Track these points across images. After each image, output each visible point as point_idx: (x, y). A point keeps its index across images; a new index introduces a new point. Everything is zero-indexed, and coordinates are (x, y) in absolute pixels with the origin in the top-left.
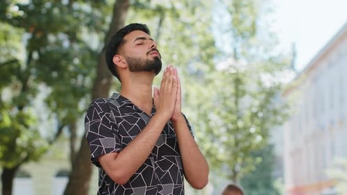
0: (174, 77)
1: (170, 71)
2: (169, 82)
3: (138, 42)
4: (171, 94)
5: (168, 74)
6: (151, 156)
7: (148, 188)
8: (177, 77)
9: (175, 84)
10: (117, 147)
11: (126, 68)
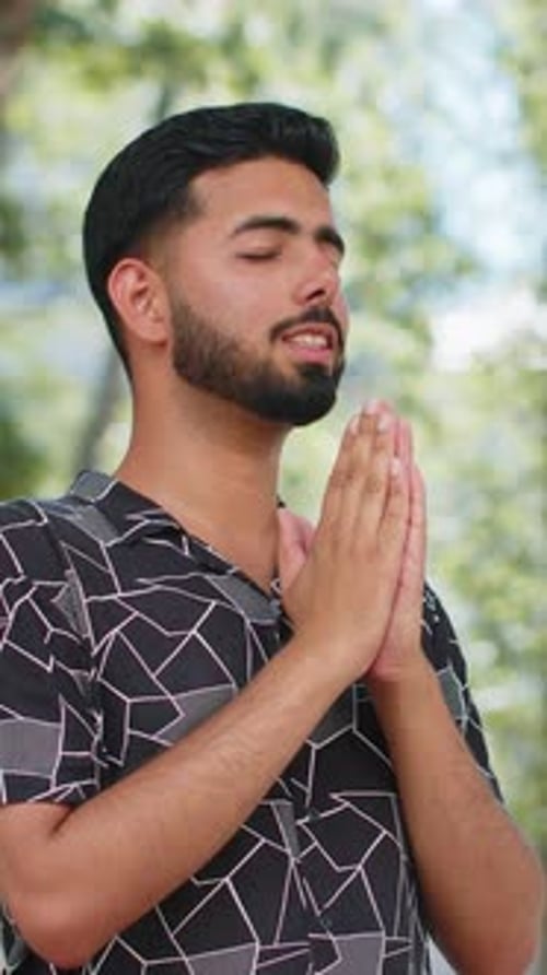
0: (397, 466)
1: (377, 433)
2: (369, 488)
3: (258, 241)
4: (375, 552)
5: (364, 446)
6: (274, 792)
7: (263, 956)
8: (409, 469)
9: (399, 504)
10: (69, 771)
11: (162, 344)
